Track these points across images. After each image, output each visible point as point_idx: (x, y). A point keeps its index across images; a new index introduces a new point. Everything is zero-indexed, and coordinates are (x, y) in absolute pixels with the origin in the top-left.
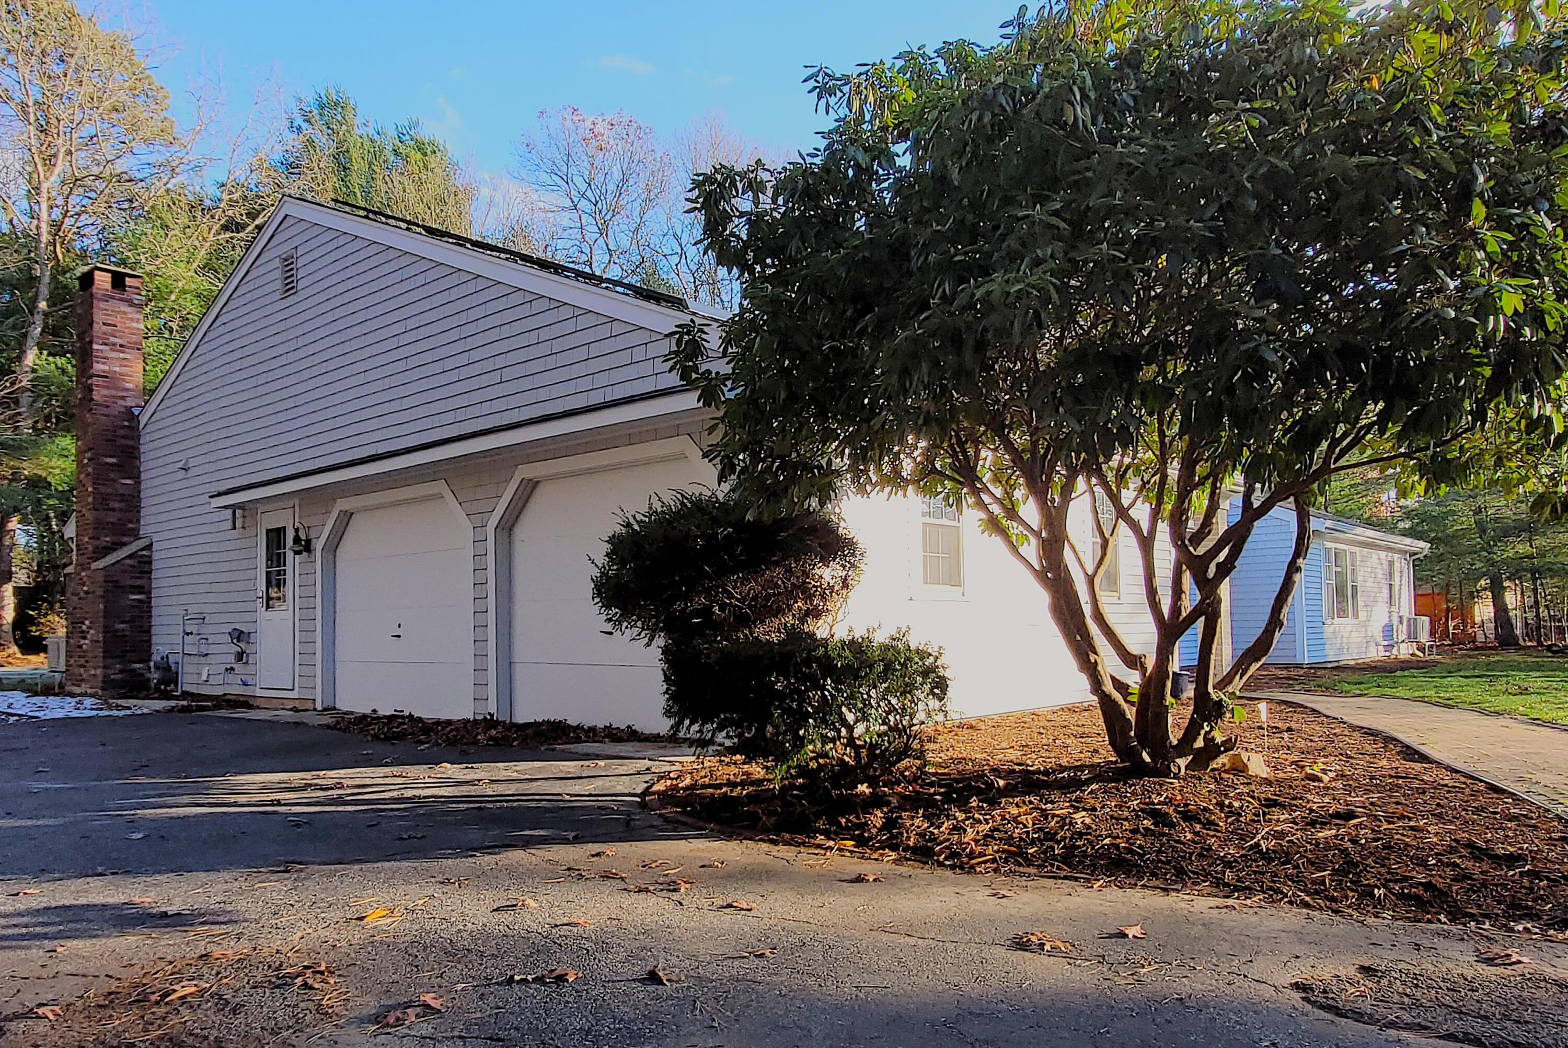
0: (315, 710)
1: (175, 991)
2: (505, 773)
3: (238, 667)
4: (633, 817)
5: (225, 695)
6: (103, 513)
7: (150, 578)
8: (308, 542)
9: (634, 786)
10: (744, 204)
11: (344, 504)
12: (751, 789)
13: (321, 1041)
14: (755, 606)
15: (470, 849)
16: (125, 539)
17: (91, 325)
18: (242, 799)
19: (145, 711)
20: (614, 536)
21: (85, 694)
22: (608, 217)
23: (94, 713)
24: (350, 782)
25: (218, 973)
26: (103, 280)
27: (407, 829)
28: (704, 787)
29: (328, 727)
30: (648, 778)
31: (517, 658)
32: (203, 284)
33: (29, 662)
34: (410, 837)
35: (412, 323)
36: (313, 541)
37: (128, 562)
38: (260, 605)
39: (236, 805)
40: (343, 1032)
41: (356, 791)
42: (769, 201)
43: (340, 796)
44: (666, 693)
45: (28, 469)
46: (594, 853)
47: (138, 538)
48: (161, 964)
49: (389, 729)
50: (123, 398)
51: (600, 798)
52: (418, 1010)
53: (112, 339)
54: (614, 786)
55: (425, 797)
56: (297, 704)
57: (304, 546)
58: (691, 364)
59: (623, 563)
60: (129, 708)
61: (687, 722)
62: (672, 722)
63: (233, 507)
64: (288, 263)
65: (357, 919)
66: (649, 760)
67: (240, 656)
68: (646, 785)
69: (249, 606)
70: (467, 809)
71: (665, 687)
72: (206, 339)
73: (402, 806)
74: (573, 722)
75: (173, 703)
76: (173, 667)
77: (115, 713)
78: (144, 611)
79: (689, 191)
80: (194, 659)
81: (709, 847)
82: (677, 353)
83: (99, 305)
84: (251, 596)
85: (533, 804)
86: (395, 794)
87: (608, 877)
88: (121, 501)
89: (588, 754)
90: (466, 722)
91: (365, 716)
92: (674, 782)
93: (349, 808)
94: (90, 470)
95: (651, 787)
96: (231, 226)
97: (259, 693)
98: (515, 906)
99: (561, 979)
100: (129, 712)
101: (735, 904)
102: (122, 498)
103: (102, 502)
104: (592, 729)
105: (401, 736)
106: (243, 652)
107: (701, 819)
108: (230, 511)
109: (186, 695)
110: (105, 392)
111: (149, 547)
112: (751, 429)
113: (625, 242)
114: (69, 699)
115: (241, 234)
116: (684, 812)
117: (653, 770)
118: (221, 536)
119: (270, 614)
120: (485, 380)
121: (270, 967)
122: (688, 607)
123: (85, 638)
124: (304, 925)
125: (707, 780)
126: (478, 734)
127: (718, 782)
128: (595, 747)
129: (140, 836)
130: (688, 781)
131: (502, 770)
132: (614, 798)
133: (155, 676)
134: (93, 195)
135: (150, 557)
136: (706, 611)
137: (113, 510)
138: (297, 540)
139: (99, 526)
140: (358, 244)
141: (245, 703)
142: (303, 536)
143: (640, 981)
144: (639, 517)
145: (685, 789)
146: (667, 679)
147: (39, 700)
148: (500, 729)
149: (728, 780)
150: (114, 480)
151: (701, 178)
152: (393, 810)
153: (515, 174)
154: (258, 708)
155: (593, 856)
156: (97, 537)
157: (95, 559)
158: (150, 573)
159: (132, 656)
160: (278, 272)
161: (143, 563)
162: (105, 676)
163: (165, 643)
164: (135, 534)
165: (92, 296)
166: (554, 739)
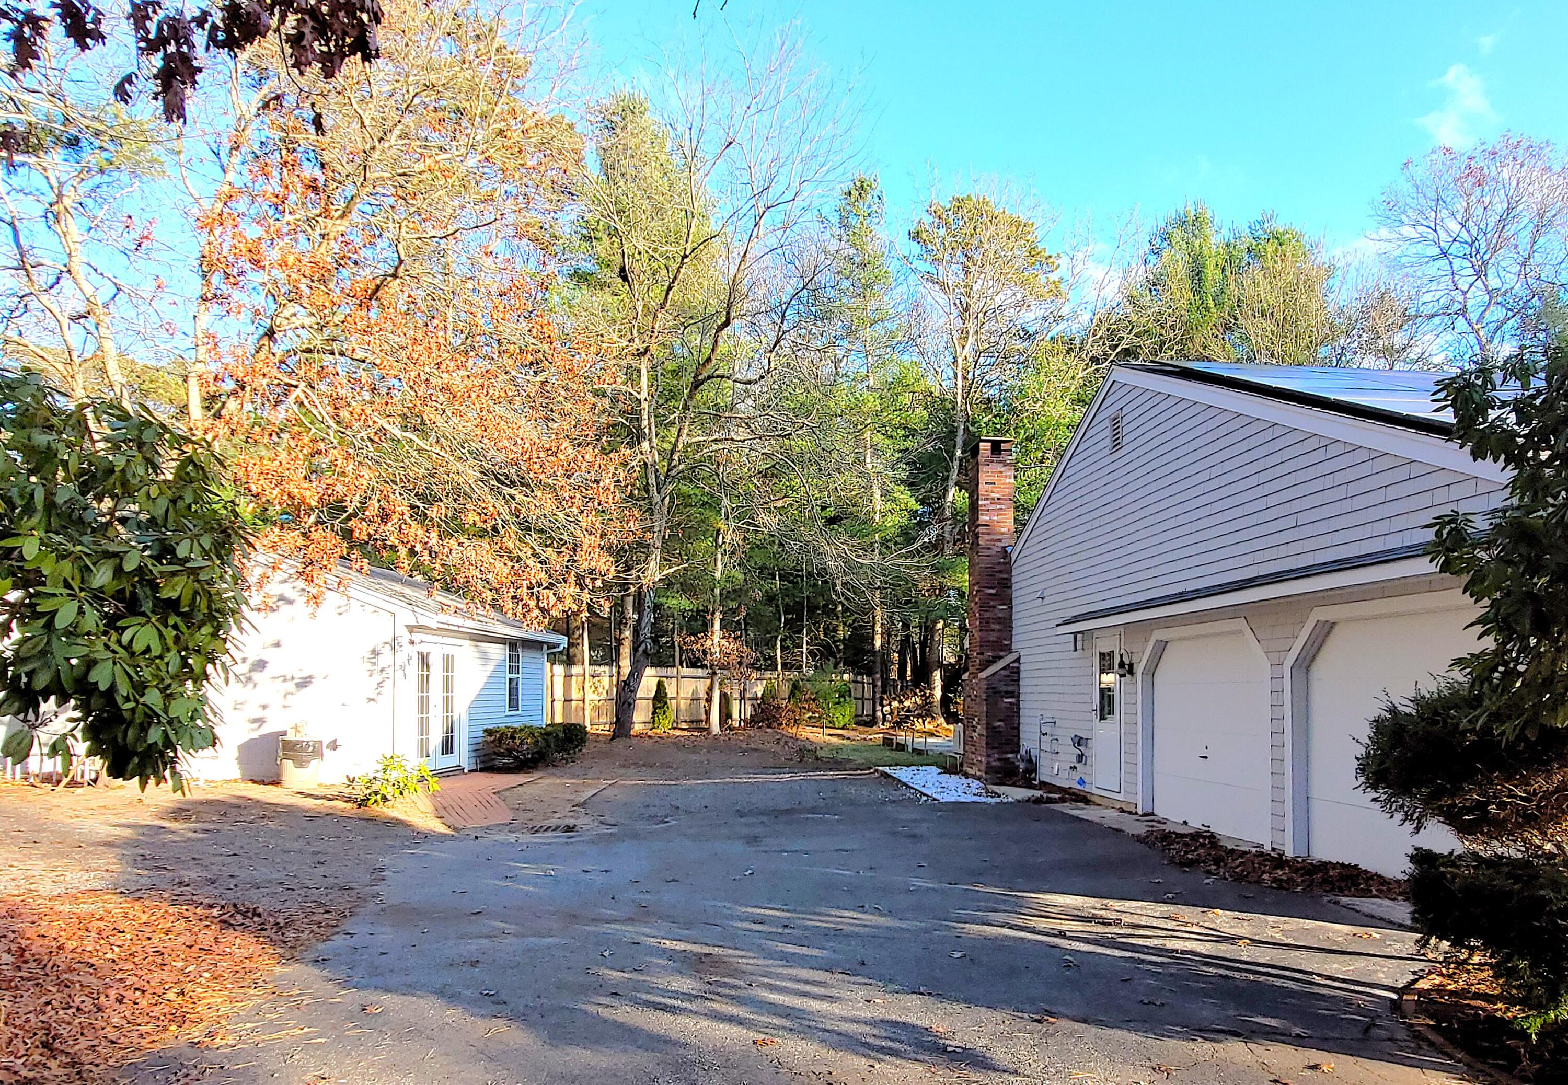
0: (1136, 813)
2: (1270, 932)
3: (1079, 768)
4: (1377, 1024)
5: (1070, 789)
6: (984, 634)
7: (1018, 686)
8: (1131, 665)
9: (1398, 978)
11: (1160, 634)
15: (1195, 1031)
16: (1002, 654)
17: (977, 485)
18: (1042, 924)
19: (1010, 799)
20: (1378, 719)
21: (973, 777)
22: (1486, 257)
23: (976, 799)
24: (1129, 920)
26: (985, 446)
27: (1153, 993)
28: (1477, 996)
29: (1138, 840)
30: (1418, 966)
31: (1314, 793)
33: (947, 734)
34: (1150, 1004)
36: (1135, 667)
37: (1004, 672)
38: (1095, 717)
39: (1033, 931)
41: (1130, 932)
43: (1115, 936)
46: (1312, 1064)
47: (1010, 651)
49: (1188, 851)
50: (1000, 540)
51: (1352, 987)
53: (993, 495)
54: (1376, 972)
55: (1183, 952)
56: (1123, 806)
57: (1128, 671)
58: (1455, 553)
63: (1075, 634)
64: (1116, 422)
67: (1080, 758)
68: (1412, 977)
69: (1089, 718)
73: (1160, 960)
75: (1033, 793)
76: (1034, 761)
77: (990, 800)
78: (1014, 712)
80: (1049, 756)
83: (983, 469)
84: (1088, 709)
85: (1279, 982)
86: (1160, 943)
88: (999, 624)
91: (1174, 830)
92: (1445, 981)
93: (1117, 954)
94: (977, 598)
95: (1414, 982)
97: (1095, 791)
100: (1000, 801)
102: (999, 620)
103: (985, 625)
105: (1195, 863)
106: (1082, 756)
107: (1453, 1042)
108: (1073, 637)
109: (1043, 785)
110: (987, 537)
111: (1018, 660)
114: (963, 781)
116: (1435, 1029)
118: (1067, 656)
119: (1103, 725)
120: (1282, 524)
123: (975, 731)
126: (1264, 872)
129: (960, 954)
130: (1462, 983)
131: (1269, 927)
132: (1368, 990)
133: (1022, 766)
135: (1018, 668)
137: (994, 631)
138: (1122, 665)
139: (984, 643)
140: (1171, 402)
141: (1084, 799)
142: (1127, 661)
147: (944, 780)
148: (1287, 870)
150: (994, 607)
152: (1151, 963)
153: (1374, 236)
154: (1093, 804)
155: (1308, 1069)
156: (982, 654)
157: (982, 670)
158: (1018, 680)
159: (1008, 748)
160: (1108, 431)
161: (1013, 673)
162: (988, 763)
163: (1029, 740)
164: (1009, 649)
165: (977, 463)
166: (1341, 890)
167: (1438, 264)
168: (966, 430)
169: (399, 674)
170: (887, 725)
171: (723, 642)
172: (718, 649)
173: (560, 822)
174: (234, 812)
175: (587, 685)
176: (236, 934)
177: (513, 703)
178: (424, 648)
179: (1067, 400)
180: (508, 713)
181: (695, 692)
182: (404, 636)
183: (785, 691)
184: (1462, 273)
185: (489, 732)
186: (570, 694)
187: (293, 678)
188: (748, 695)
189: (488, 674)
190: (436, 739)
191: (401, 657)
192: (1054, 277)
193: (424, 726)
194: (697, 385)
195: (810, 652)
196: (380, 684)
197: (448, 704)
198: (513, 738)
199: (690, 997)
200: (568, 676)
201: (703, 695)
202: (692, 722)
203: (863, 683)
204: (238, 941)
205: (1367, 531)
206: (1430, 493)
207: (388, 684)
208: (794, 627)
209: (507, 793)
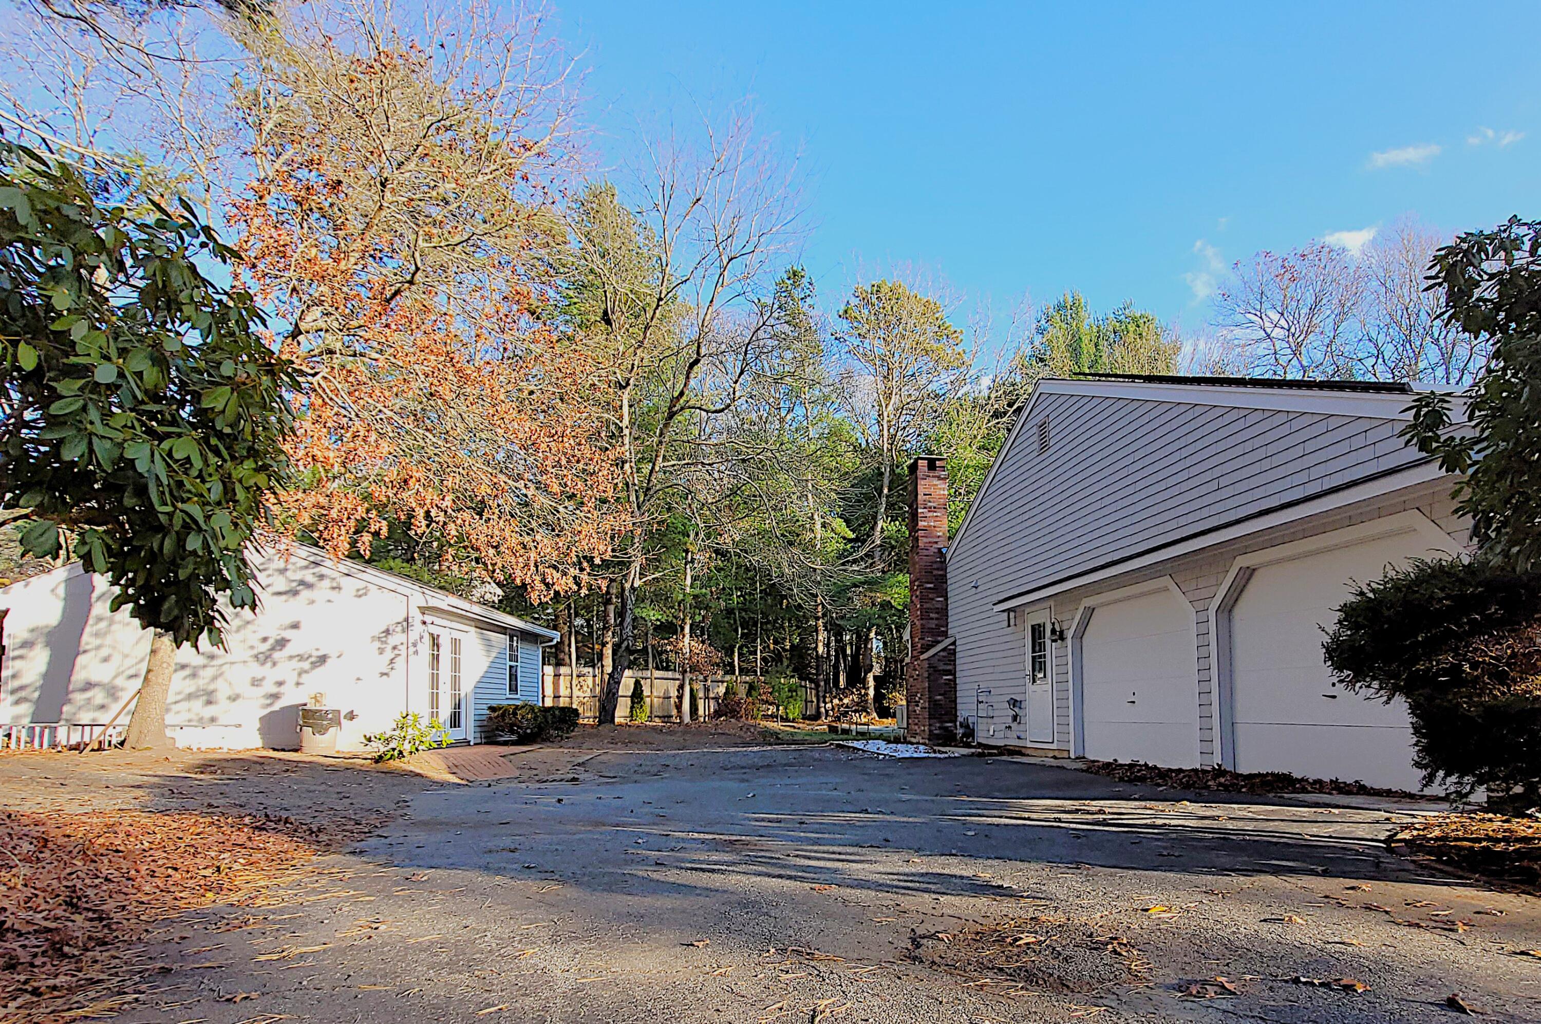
0: (1069, 758)
1: (1021, 938)
2: (1240, 813)
3: (1014, 725)
4: (1382, 860)
5: (1006, 745)
6: (925, 622)
7: (955, 665)
8: (1062, 632)
9: (1376, 833)
10: (1494, 265)
11: (1087, 602)
12: (1518, 846)
13: (1138, 995)
14: (1515, 663)
15: (1223, 871)
16: (939, 638)
17: (917, 497)
18: (1035, 815)
19: (956, 755)
20: (1345, 605)
21: (918, 743)
22: (1301, 338)
23: (927, 755)
24: (1111, 810)
25: (1047, 932)
26: (922, 464)
27: (1165, 848)
28: (1457, 839)
29: (1083, 771)
30: (1390, 827)
31: (1239, 719)
32: (982, 458)
33: (883, 723)
34: (1169, 855)
35: (1138, 455)
36: (1065, 632)
37: (942, 654)
38: (1028, 681)
39: (1029, 819)
40: (1153, 992)
41: (1116, 816)
42: (1527, 254)
43: (1105, 819)
44: (1416, 745)
45: (880, 597)
46: (1348, 886)
47: (947, 637)
48: (1006, 920)
49: (1131, 774)
50: (936, 543)
51: (1341, 841)
52: (1216, 988)
53: (930, 504)
54: (1352, 832)
55: (1174, 826)
56: (1057, 754)
57: (1060, 636)
58: (1430, 434)
59: (1355, 627)
60: (946, 753)
61: (1441, 773)
62: (1424, 773)
63: (1008, 610)
64: (1042, 429)
65: (1142, 910)
66: (1385, 811)
67: (1015, 718)
68: (1389, 833)
69: (1021, 682)
70: (1213, 838)
71: (1416, 739)
72: (988, 494)
73: (1156, 831)
74: (1296, 775)
75: (973, 750)
76: (971, 726)
77: (938, 755)
78: (952, 686)
79: (1429, 269)
80: (985, 720)
81: (1478, 896)
82: (1414, 427)
83: (921, 483)
84: (1022, 674)
85: (1275, 840)
86: (1148, 821)
87: (1371, 909)
88: (937, 613)
89: (1318, 803)
90: (1195, 771)
91: (1109, 764)
92: (1421, 833)
93: (1114, 829)
94: (918, 593)
95: (1396, 834)
96: (997, 415)
97: (1029, 745)
98: (1283, 920)
99: (1349, 988)
100: (946, 755)
101: (1532, 952)
102: (937, 611)
103: (925, 615)
104: (1319, 782)
105: (1142, 779)
106: (1017, 715)
107: (1463, 869)
108: (1006, 614)
109: (980, 745)
110: (925, 540)
111: (954, 643)
112: (1515, 481)
113: (1318, 356)
114: (910, 746)
115: (1004, 419)
116: (1439, 861)
117: (1393, 820)
118: (1001, 632)
119: (1034, 687)
120: (1204, 490)
121: (1084, 934)
122: (1433, 666)
123: (917, 706)
124: (1101, 908)
125: (1460, 833)
126: (1208, 781)
127: (1474, 836)
128: (1325, 798)
129: (973, 833)
130: (1437, 833)
131: (1237, 810)
132: (1356, 841)
133: (960, 731)
134: (913, 413)
135: (954, 650)
136: (1455, 670)
137: (932, 619)
138: (1053, 631)
139: (925, 631)
140: (1095, 402)
141: (1020, 752)
142: (1058, 629)
143: (1437, 1005)
144: (1374, 585)
145: (1437, 839)
146: (1417, 730)
147: (893, 746)
148: (1228, 777)
149: (1487, 835)
150: (933, 599)
151: (1443, 253)
152: (1149, 833)
154: (1028, 755)
155: (1348, 889)
156: (923, 639)
157: (922, 653)
158: (955, 660)
159: (946, 718)
160: (1036, 435)
161: (951, 654)
162: (930, 731)
163: (966, 709)
164: (945, 634)
165: (916, 478)
166: (1282, 789)
167: (1264, 345)
168: (892, 471)
169: (412, 649)
170: (830, 719)
171: (693, 643)
172: (688, 650)
173: (563, 777)
174: (258, 767)
175: (574, 683)
176: (269, 835)
177: (513, 689)
178: (435, 630)
179: (974, 447)
180: (508, 696)
181: (667, 691)
182: (417, 616)
183: (742, 691)
184: (1281, 352)
185: (492, 709)
186: (558, 691)
187: (310, 656)
188: (711, 695)
189: (491, 659)
190: (445, 712)
191: (414, 635)
192: (958, 349)
193: (434, 701)
194: (671, 415)
195: (764, 659)
196: (392, 661)
197: (456, 682)
198: (515, 714)
199: (733, 864)
200: (557, 676)
201: (674, 693)
202: (664, 717)
203: (806, 688)
204: (271, 839)
205: (1287, 483)
206: (1348, 441)
207: (400, 662)
208: (749, 637)
209: (512, 757)
